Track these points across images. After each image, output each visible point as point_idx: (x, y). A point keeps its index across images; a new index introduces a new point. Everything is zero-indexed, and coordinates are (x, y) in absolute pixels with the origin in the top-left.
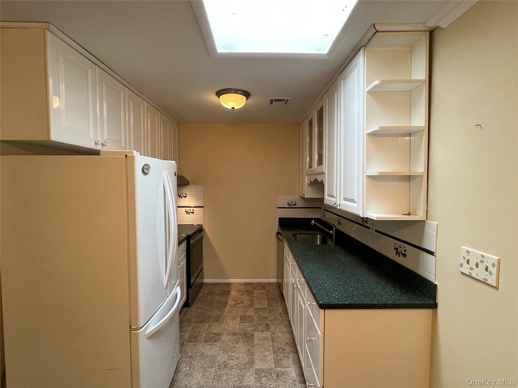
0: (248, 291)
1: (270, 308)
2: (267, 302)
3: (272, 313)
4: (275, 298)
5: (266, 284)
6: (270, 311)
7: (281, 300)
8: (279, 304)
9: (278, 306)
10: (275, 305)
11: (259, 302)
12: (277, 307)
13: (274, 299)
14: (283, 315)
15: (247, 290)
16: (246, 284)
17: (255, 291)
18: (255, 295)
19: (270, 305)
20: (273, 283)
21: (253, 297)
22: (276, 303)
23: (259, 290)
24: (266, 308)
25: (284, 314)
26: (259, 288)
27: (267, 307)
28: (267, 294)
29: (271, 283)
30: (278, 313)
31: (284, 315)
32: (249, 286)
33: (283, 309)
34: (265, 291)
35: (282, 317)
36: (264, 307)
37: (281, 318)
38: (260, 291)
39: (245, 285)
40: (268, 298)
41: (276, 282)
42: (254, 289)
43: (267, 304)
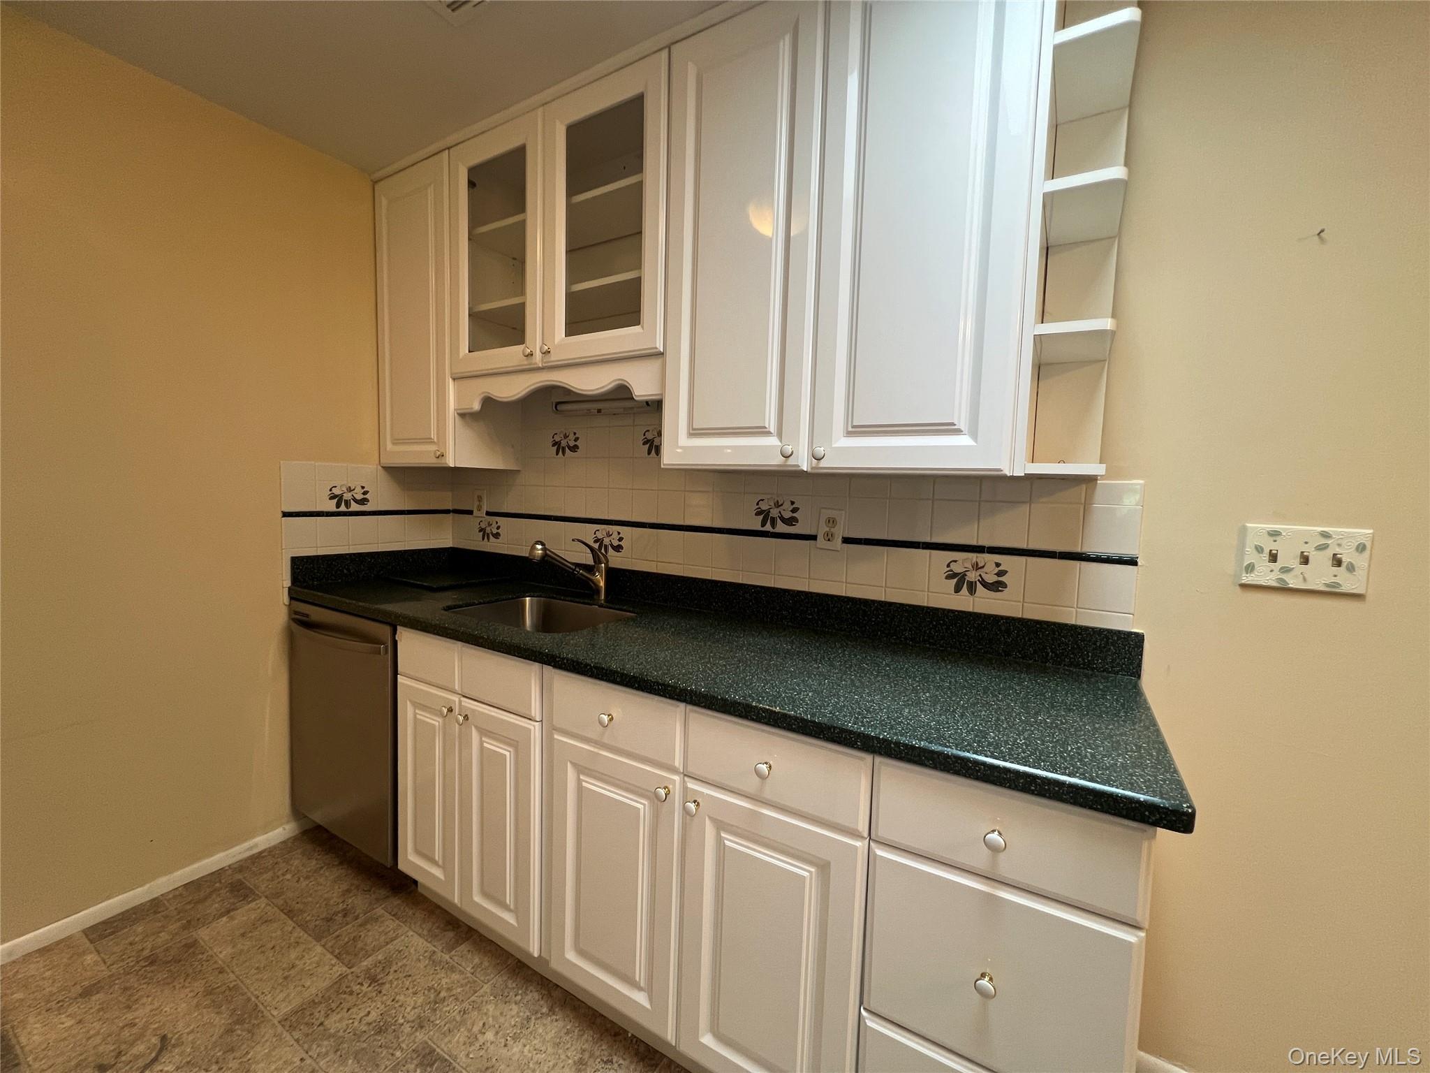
0: (152, 961)
1: (365, 963)
2: (319, 949)
3: (391, 982)
4: (341, 906)
5: (242, 867)
6: (373, 980)
7: (377, 900)
8: (390, 924)
9: (392, 934)
10: (372, 936)
11: (280, 973)
12: (392, 940)
13: (345, 916)
14: (447, 957)
15: (147, 958)
16: (99, 933)
17: (203, 934)
18: (223, 953)
19: (347, 953)
20: (275, 847)
21: (221, 971)
22: (369, 926)
23: (224, 919)
24: (343, 977)
25: (450, 951)
26: (214, 906)
27: (340, 969)
28: (290, 913)
29: (261, 853)
30: (421, 965)
31: (453, 953)
32: (140, 929)
33: (425, 932)
34: (262, 902)
35: (452, 969)
36: (327, 983)
37: (455, 976)
38: (232, 918)
39: (102, 937)
40: (311, 926)
41: (292, 835)
42: (185, 928)
43: (329, 956)
